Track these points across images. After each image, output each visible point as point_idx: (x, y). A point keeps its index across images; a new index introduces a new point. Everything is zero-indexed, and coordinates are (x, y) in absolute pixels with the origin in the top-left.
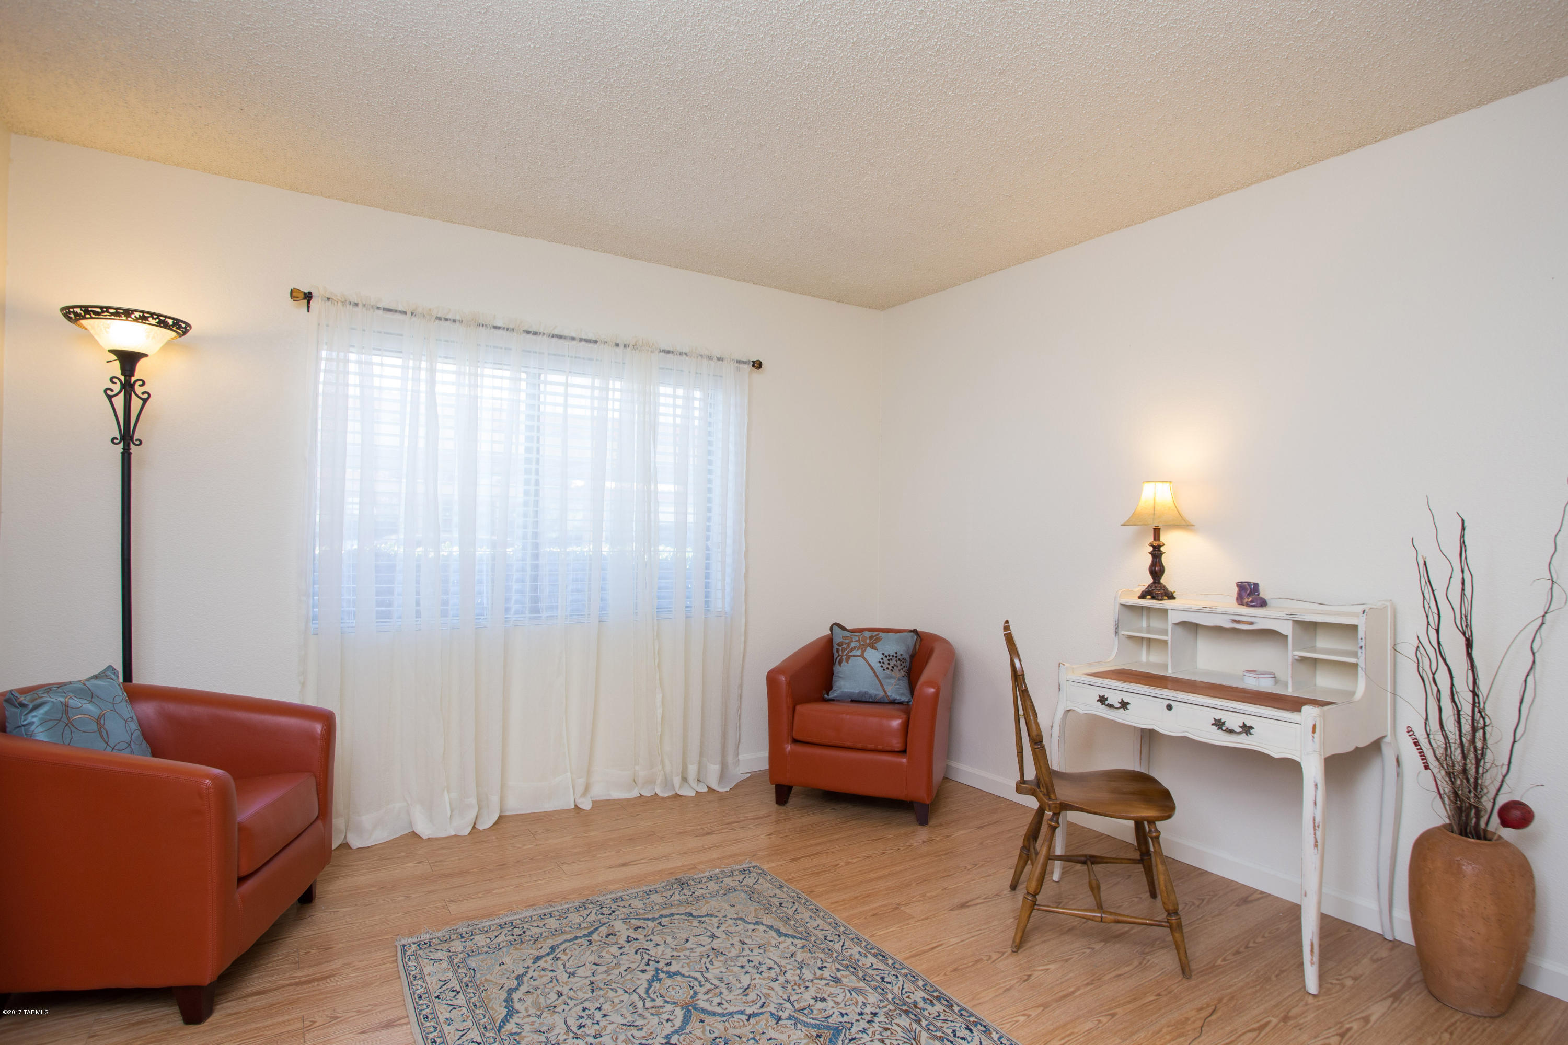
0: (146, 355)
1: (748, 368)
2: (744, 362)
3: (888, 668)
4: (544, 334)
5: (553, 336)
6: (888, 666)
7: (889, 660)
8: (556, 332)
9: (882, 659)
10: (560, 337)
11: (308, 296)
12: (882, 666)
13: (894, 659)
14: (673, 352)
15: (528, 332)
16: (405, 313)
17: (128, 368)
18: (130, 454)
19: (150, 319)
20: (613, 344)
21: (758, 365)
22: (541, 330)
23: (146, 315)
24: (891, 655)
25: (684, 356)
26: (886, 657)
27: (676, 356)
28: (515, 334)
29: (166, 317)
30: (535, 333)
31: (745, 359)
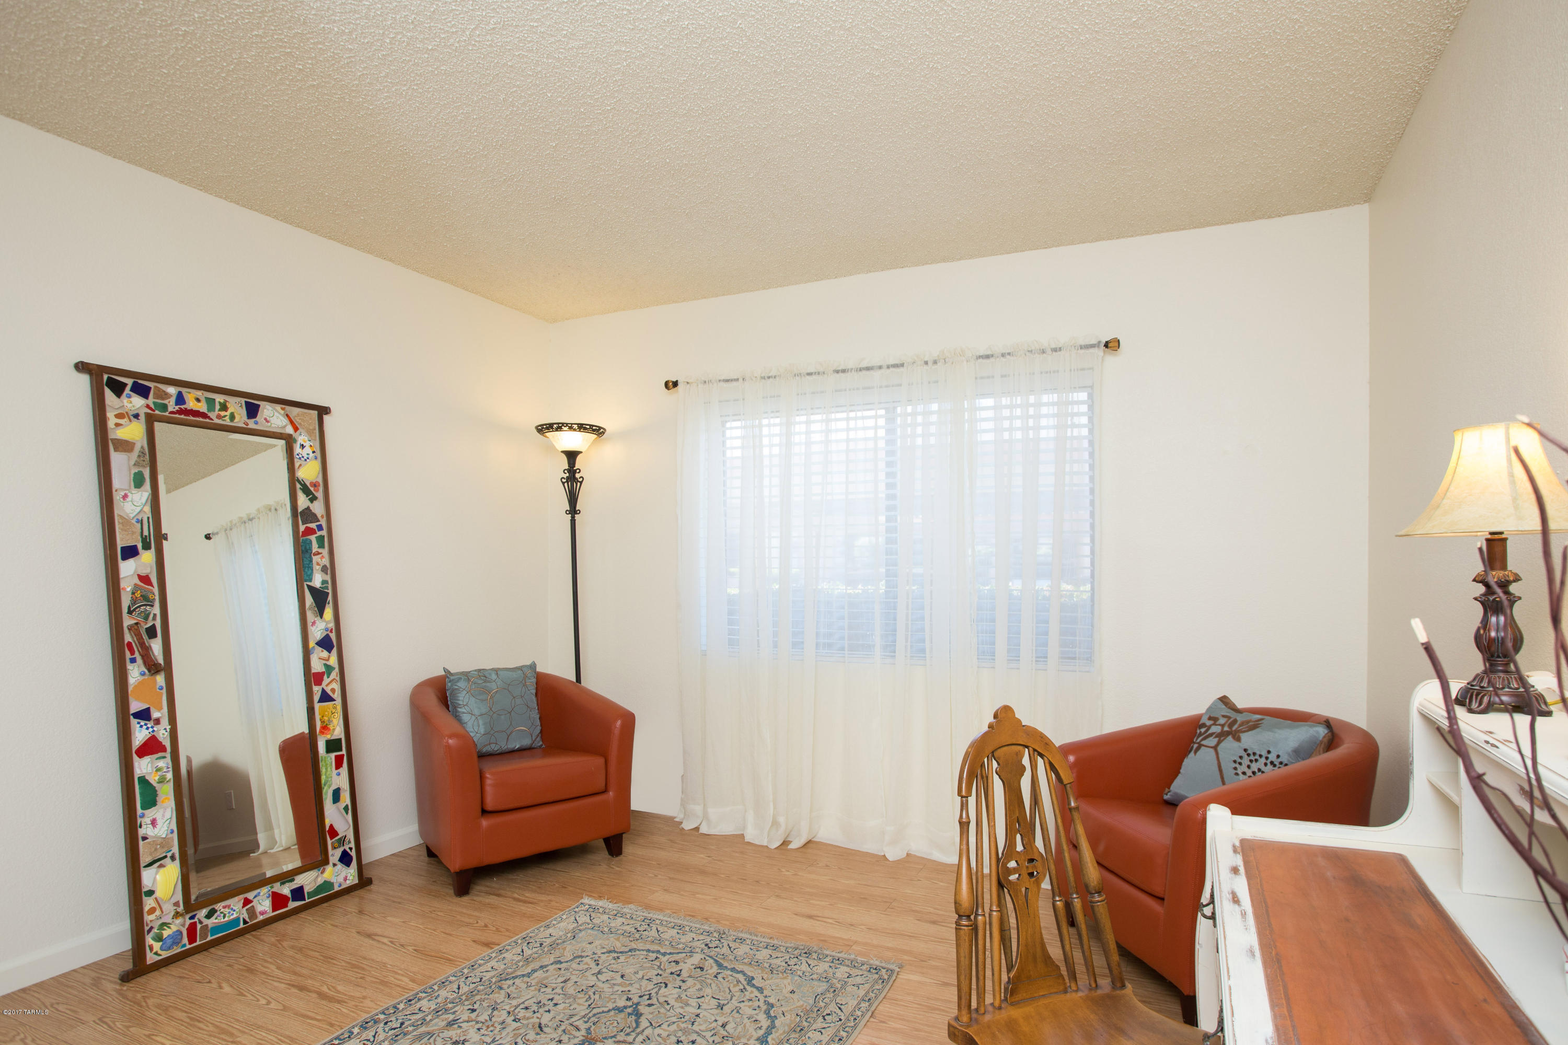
0: (581, 452)
1: (1100, 352)
2: (1092, 346)
3: (1244, 773)
4: (852, 369)
5: (861, 370)
6: (1246, 770)
7: (1251, 761)
8: (864, 365)
9: (1241, 757)
10: (868, 369)
11: (675, 384)
12: (1235, 769)
13: (1263, 760)
14: (992, 356)
15: (837, 372)
16: (738, 380)
17: (572, 462)
18: (575, 520)
19: (563, 427)
20: (923, 362)
21: (1111, 345)
22: (849, 367)
23: (560, 425)
24: (1258, 753)
25: (1008, 357)
26: (1249, 755)
27: (998, 359)
28: (825, 376)
29: (572, 424)
30: (844, 371)
31: (1094, 342)
